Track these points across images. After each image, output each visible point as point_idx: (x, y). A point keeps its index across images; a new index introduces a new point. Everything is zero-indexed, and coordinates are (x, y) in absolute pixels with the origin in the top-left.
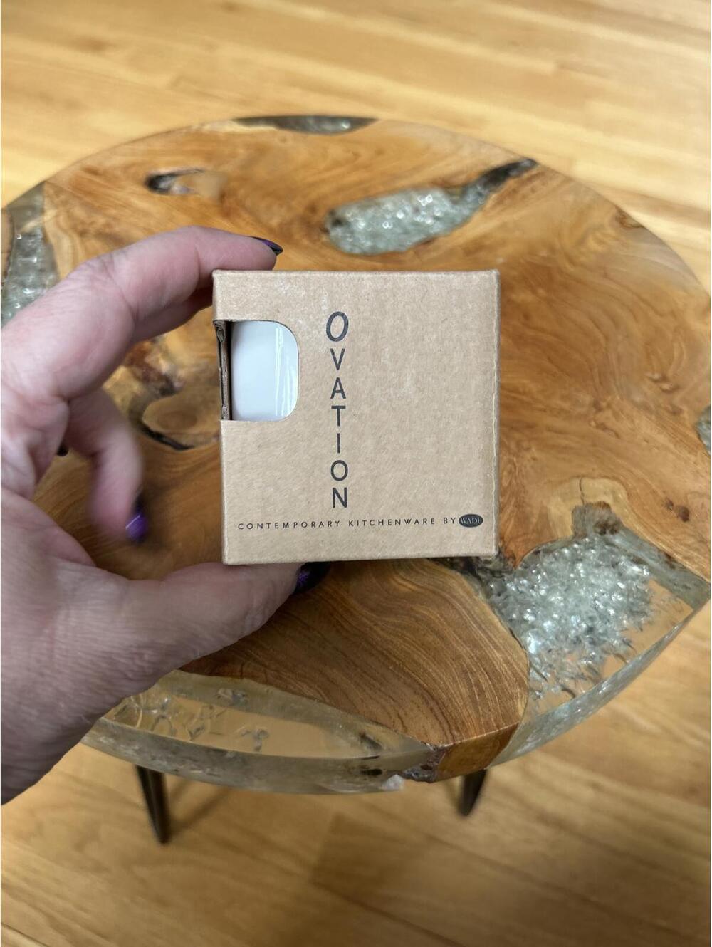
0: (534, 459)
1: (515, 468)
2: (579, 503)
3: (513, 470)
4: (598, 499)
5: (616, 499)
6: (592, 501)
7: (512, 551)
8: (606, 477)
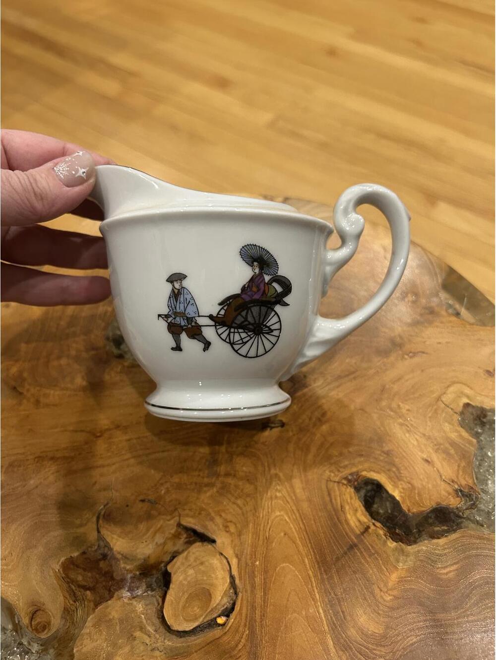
0: (408, 410)
1: (407, 425)
2: (457, 418)
3: (408, 429)
4: (461, 404)
5: (468, 397)
6: (460, 408)
7: (466, 484)
8: (449, 386)
